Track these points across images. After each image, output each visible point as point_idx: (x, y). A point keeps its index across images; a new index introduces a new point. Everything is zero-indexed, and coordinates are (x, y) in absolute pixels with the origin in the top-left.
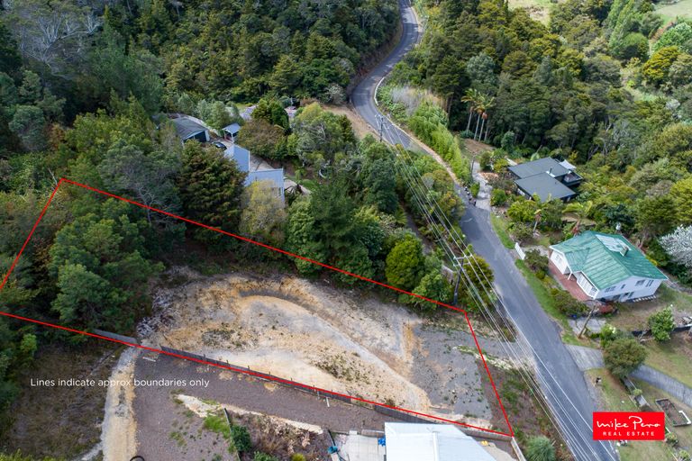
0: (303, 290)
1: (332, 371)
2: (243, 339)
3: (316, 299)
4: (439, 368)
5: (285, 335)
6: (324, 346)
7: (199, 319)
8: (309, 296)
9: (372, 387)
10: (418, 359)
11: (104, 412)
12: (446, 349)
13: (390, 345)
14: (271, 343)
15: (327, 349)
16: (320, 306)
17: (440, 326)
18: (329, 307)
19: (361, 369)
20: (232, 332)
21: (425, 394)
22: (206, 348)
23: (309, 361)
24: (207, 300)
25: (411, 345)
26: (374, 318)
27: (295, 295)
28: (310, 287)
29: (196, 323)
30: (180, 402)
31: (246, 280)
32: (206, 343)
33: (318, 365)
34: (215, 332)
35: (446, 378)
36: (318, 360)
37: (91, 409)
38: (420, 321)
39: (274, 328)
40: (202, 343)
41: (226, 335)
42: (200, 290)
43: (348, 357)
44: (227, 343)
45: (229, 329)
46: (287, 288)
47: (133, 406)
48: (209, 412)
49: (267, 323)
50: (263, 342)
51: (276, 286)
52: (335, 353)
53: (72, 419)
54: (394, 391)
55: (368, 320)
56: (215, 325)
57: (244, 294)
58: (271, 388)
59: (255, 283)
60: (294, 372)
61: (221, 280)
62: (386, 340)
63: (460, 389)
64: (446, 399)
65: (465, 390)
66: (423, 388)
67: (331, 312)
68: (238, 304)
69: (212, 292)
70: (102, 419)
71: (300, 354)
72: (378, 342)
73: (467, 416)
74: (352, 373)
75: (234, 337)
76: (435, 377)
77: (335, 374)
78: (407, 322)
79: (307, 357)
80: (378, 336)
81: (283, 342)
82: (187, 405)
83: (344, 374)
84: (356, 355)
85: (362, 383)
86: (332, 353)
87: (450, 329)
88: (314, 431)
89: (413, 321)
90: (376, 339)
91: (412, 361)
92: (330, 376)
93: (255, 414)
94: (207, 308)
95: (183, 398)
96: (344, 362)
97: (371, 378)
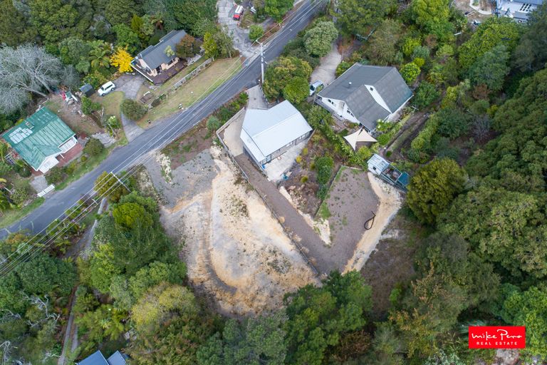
0: (196, 268)
1: (244, 210)
2: (268, 254)
3: (197, 257)
4: (192, 182)
5: (244, 242)
6: (231, 225)
7: (278, 288)
8: (198, 262)
9: (234, 193)
10: (194, 193)
11: (370, 256)
12: (176, 186)
13: (197, 206)
14: (257, 242)
15: (232, 222)
16: (201, 252)
17: (159, 197)
18: (197, 247)
19: (229, 203)
20: (269, 264)
21: (214, 180)
22: (292, 262)
23: (249, 221)
24: (260, 301)
25: (184, 202)
27: (205, 270)
28: (191, 266)
29: (283, 285)
30: (331, 238)
31: (220, 302)
32: (290, 266)
33: (247, 216)
34: (278, 270)
35: (197, 176)
36: (244, 220)
37: (375, 262)
38: (163, 208)
39: (245, 251)
40: (292, 267)
41: (274, 265)
42: (257, 313)
44: (279, 258)
45: (269, 267)
46: (204, 277)
47: (353, 255)
48: (322, 223)
49: (245, 257)
50: (260, 245)
51: (208, 284)
53: (386, 261)
55: (188, 225)
56: (274, 276)
57: (233, 290)
58: (283, 219)
59: (218, 296)
60: (262, 220)
61: (235, 313)
62: (196, 209)
63: (199, 167)
64: (210, 170)
65: (198, 165)
66: (211, 183)
67: (200, 244)
68: (245, 284)
69: (251, 306)
70: (373, 252)
71: (249, 227)
72: (199, 212)
73: (213, 158)
74: (236, 203)
75: (271, 260)
76: (199, 181)
77: (245, 207)
78: (169, 213)
79: (248, 223)
80: (196, 214)
81: (250, 239)
82: (329, 233)
83: (240, 205)
84: (221, 211)
85: (237, 197)
86: (232, 218)
87: (157, 192)
88: (283, 190)
89: (165, 210)
90: (199, 214)
91: (198, 195)
92: (248, 208)
93: (301, 213)
94: (266, 293)
95: (327, 241)
96: (233, 211)
97: (229, 197)
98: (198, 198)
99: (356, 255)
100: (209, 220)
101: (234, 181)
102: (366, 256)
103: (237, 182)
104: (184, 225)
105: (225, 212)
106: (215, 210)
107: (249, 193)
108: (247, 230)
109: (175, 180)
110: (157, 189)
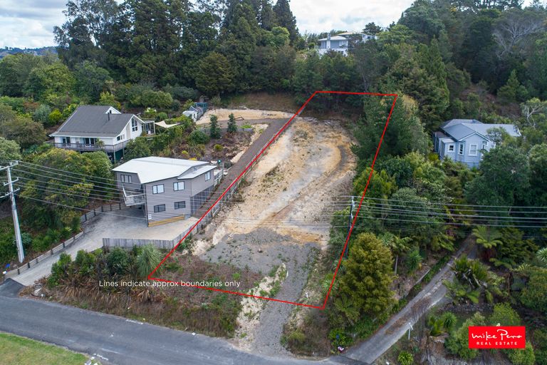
1: (272, 173)
5: (302, 157)
6: (294, 173)
9: (256, 193)
10: (280, 237)
12: (284, 257)
14: (296, 151)
15: (290, 174)
17: (316, 263)
19: (272, 189)
20: (306, 139)
21: (246, 233)
22: (295, 132)
23: (281, 163)
25: (297, 237)
26: (324, 211)
29: (313, 130)
33: (277, 167)
34: (306, 135)
35: (253, 246)
36: (282, 168)
38: (324, 249)
39: (309, 153)
40: (298, 131)
43: (283, 184)
45: (308, 138)
49: (313, 151)
50: (296, 148)
54: (251, 206)
55: (322, 206)
56: (311, 135)
57: (341, 148)
62: (299, 214)
64: (235, 241)
66: (252, 233)
68: (330, 144)
73: (213, 246)
74: (269, 183)
76: (259, 242)
77: (269, 174)
78: (323, 239)
79: (283, 164)
80: (304, 209)
82: (262, 126)
83: (269, 178)
84: (285, 190)
85: (261, 187)
86: (287, 176)
87: (311, 271)
88: (234, 160)
89: (324, 244)
90: (302, 207)
91: (278, 232)
92: (268, 171)
93: (251, 143)
94: (325, 134)
95: (266, 126)
96: (278, 180)
97: (264, 194)
98: (283, 228)
99: (266, 117)
100: (299, 197)
101: (240, 205)
102: (265, 112)
103: (240, 200)
105: (284, 185)
106: (287, 197)
107: (251, 180)
108: (290, 161)
109: (278, 261)
110: (306, 277)
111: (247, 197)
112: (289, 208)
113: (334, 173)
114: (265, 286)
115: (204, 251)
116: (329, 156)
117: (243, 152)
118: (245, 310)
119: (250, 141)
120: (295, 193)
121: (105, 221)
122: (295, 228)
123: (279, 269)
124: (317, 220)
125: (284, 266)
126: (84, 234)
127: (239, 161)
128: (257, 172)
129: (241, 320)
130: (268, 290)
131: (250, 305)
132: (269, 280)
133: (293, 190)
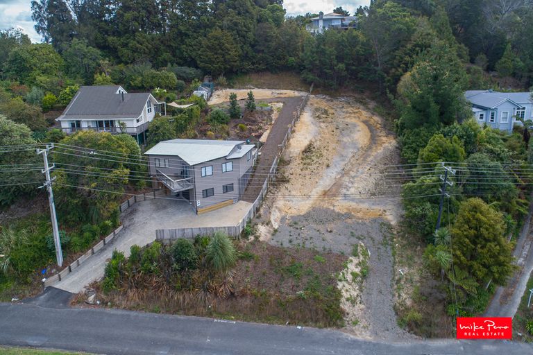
1: (308, 150)
5: (333, 133)
6: (330, 149)
9: (299, 171)
10: (341, 215)
15: (328, 150)
17: (393, 238)
18: (375, 158)
19: (314, 166)
20: (328, 116)
23: (313, 140)
24: (352, 110)
25: (359, 214)
28: (390, 148)
29: (330, 106)
31: (379, 123)
33: (310, 145)
36: (316, 145)
39: (337, 129)
43: (323, 160)
44: (318, 114)
50: (323, 125)
52: (324, 154)
54: (298, 186)
55: (372, 180)
57: (366, 123)
62: (352, 190)
64: (296, 223)
65: (304, 235)
73: (276, 230)
74: (309, 161)
77: (305, 151)
78: (387, 213)
79: (316, 141)
80: (356, 185)
83: (307, 156)
84: (328, 166)
85: (301, 166)
86: (325, 152)
87: (393, 248)
88: (263, 139)
89: (392, 218)
90: (352, 183)
91: (337, 210)
92: (303, 149)
94: (344, 110)
95: (281, 104)
96: (318, 157)
97: (308, 172)
98: (340, 205)
99: (277, 96)
100: (344, 173)
101: (286, 185)
102: (274, 91)
103: (285, 181)
104: (376, 184)
105: (326, 162)
107: (288, 159)
108: (322, 137)
109: (354, 240)
110: (390, 253)
111: (291, 177)
112: (338, 185)
113: (370, 148)
114: (353, 267)
115: (269, 236)
116: (359, 131)
117: (268, 131)
118: (345, 295)
119: (271, 120)
120: (339, 169)
121: (143, 211)
122: (354, 205)
123: (359, 249)
124: (373, 194)
125: (363, 244)
126: (125, 228)
127: (267, 140)
128: (292, 150)
129: (346, 306)
130: (357, 270)
131: (347, 289)
132: (355, 261)
133: (336, 166)
